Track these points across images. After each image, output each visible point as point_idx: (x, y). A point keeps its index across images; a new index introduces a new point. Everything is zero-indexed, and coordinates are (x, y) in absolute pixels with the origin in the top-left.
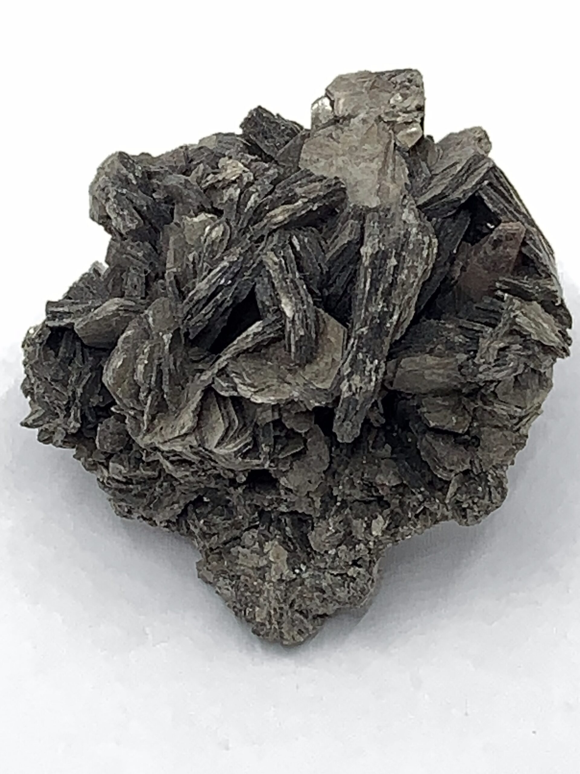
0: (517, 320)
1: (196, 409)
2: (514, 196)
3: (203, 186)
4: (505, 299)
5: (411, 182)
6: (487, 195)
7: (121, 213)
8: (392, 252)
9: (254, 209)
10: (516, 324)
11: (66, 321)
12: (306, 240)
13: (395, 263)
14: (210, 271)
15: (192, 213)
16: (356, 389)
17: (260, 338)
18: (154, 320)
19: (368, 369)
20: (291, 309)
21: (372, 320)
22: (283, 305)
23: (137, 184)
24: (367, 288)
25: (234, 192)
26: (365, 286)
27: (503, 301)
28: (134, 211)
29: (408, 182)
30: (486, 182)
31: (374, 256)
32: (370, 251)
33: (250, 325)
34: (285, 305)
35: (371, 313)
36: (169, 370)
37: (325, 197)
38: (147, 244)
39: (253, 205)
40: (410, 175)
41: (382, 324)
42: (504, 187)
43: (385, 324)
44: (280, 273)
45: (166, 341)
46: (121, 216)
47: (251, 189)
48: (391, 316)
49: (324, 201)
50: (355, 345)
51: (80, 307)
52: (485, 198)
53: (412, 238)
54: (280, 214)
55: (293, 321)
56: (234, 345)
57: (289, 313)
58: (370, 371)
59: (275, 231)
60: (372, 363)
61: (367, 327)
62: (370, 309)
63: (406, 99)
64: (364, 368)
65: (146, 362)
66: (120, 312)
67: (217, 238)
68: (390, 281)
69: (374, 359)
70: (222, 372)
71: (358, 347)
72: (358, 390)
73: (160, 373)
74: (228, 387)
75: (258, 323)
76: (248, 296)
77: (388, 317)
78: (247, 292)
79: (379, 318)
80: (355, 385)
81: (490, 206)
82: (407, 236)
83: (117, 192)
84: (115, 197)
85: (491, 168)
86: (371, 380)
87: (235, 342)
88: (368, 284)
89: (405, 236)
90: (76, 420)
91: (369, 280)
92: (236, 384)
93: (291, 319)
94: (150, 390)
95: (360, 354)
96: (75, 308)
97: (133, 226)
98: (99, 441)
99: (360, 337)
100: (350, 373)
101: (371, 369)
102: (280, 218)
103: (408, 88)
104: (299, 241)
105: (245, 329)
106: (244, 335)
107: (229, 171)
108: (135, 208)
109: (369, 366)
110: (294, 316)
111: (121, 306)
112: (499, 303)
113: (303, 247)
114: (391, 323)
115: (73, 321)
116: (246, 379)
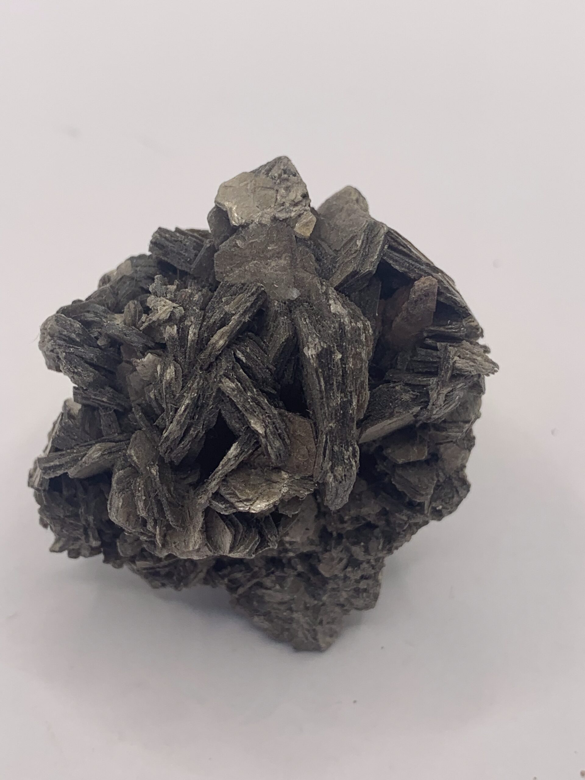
0: (457, 365)
1: (202, 528)
2: (413, 250)
3: (141, 328)
4: (438, 347)
5: (320, 266)
6: (391, 258)
7: (76, 370)
8: (334, 347)
9: (196, 341)
10: (457, 369)
11: (60, 473)
12: (248, 350)
13: (340, 356)
14: (176, 410)
15: (139, 354)
16: (342, 477)
17: (241, 458)
18: (138, 458)
19: (346, 457)
20: (261, 426)
21: (336, 414)
22: (253, 425)
23: (81, 340)
24: (323, 387)
25: (172, 331)
26: (321, 386)
27: (438, 350)
28: (86, 365)
29: (318, 267)
30: (386, 247)
31: (319, 356)
32: (314, 352)
33: (229, 449)
34: (255, 424)
35: (334, 408)
36: (167, 499)
37: (251, 306)
38: (108, 388)
39: (193, 338)
40: (318, 260)
41: (344, 415)
42: (402, 246)
43: (348, 412)
44: (240, 396)
45: (155, 473)
46: (76, 373)
47: (187, 323)
48: (351, 403)
49: (252, 310)
50: (328, 441)
51: (67, 458)
52: (391, 262)
53: (348, 328)
54: (221, 338)
55: (266, 436)
56: (220, 470)
57: (261, 431)
58: (349, 458)
59: (220, 355)
60: (347, 450)
61: (334, 421)
62: (331, 405)
63: (290, 191)
64: (343, 458)
65: (144, 498)
66: (105, 456)
67: (172, 379)
68: (341, 373)
69: (348, 447)
70: (217, 496)
71: (331, 441)
72: (344, 478)
73: (159, 503)
74: (225, 507)
75: (234, 446)
76: (217, 422)
77: (348, 404)
78: (215, 420)
79: (341, 409)
80: (339, 474)
81: (397, 267)
82: (342, 327)
83: (66, 353)
84: (65, 358)
85: (387, 233)
86: (352, 465)
87: (220, 467)
88: (322, 383)
89: (340, 328)
90: (95, 539)
91: (322, 379)
92: (232, 503)
93: (264, 434)
94: (155, 521)
95: (335, 446)
96: (63, 460)
97: (90, 379)
98: (122, 552)
99: (331, 432)
100: (332, 466)
101: (349, 456)
102: (221, 342)
103: (287, 180)
104: (243, 353)
105: (225, 454)
106: (225, 459)
107: (160, 312)
108: (86, 362)
109: (347, 454)
110: (265, 432)
111: (105, 451)
112: (435, 353)
113: (248, 357)
114: (353, 410)
115: (66, 471)
116: (240, 496)
